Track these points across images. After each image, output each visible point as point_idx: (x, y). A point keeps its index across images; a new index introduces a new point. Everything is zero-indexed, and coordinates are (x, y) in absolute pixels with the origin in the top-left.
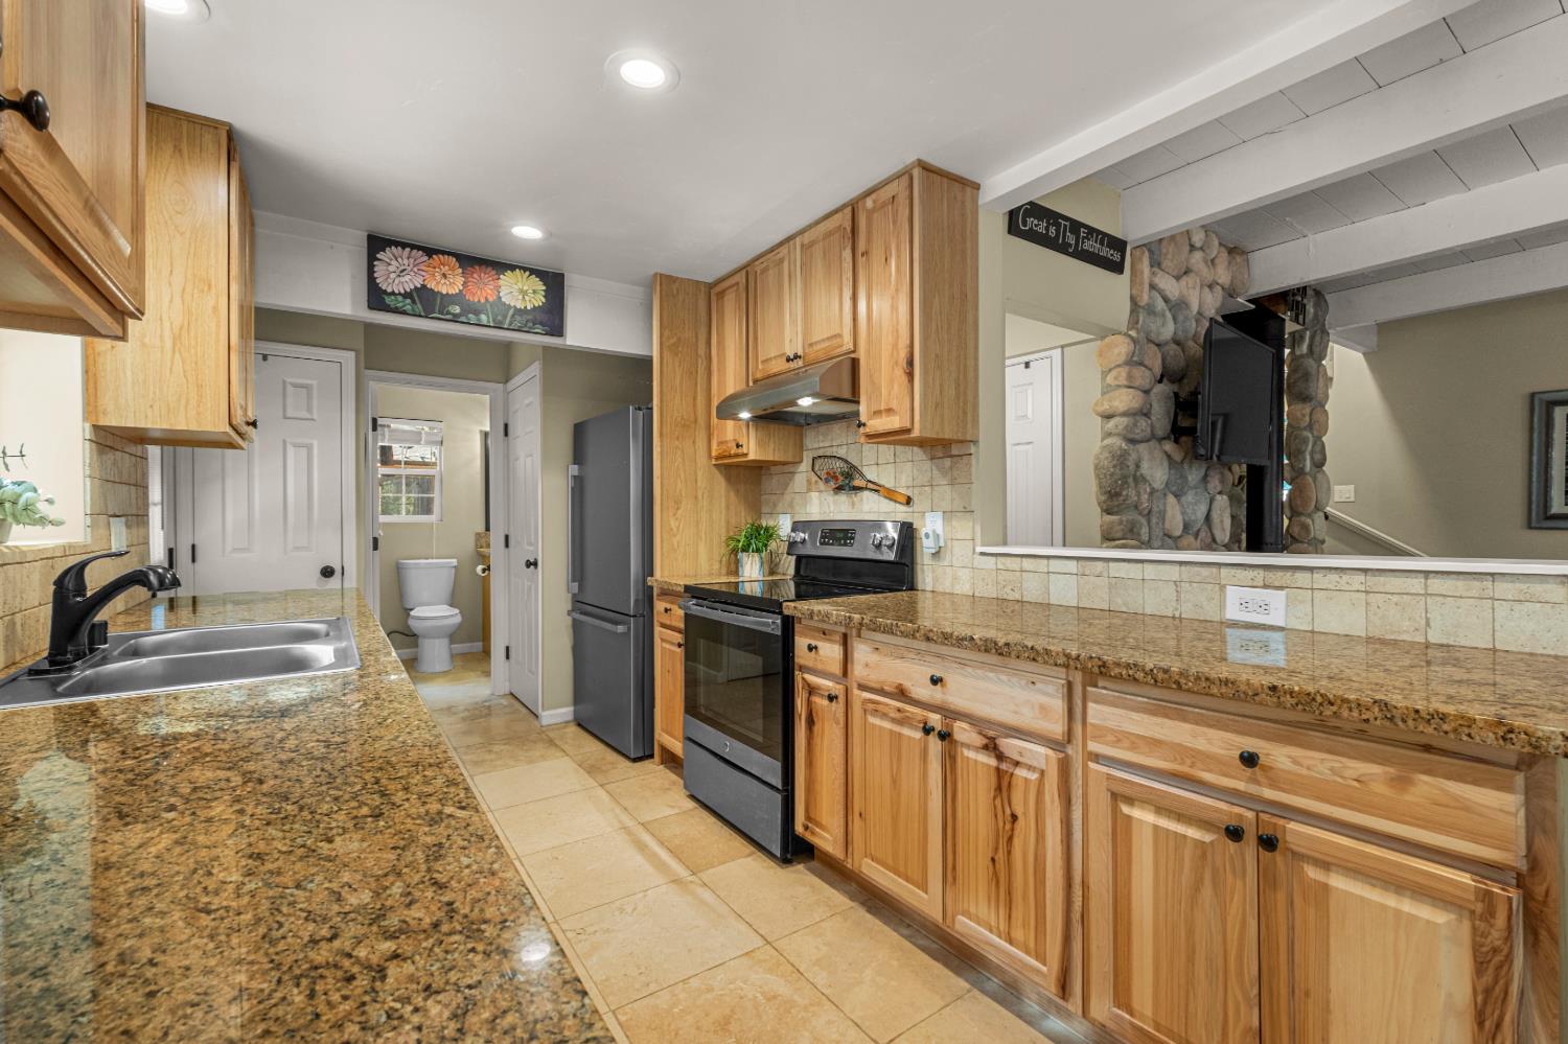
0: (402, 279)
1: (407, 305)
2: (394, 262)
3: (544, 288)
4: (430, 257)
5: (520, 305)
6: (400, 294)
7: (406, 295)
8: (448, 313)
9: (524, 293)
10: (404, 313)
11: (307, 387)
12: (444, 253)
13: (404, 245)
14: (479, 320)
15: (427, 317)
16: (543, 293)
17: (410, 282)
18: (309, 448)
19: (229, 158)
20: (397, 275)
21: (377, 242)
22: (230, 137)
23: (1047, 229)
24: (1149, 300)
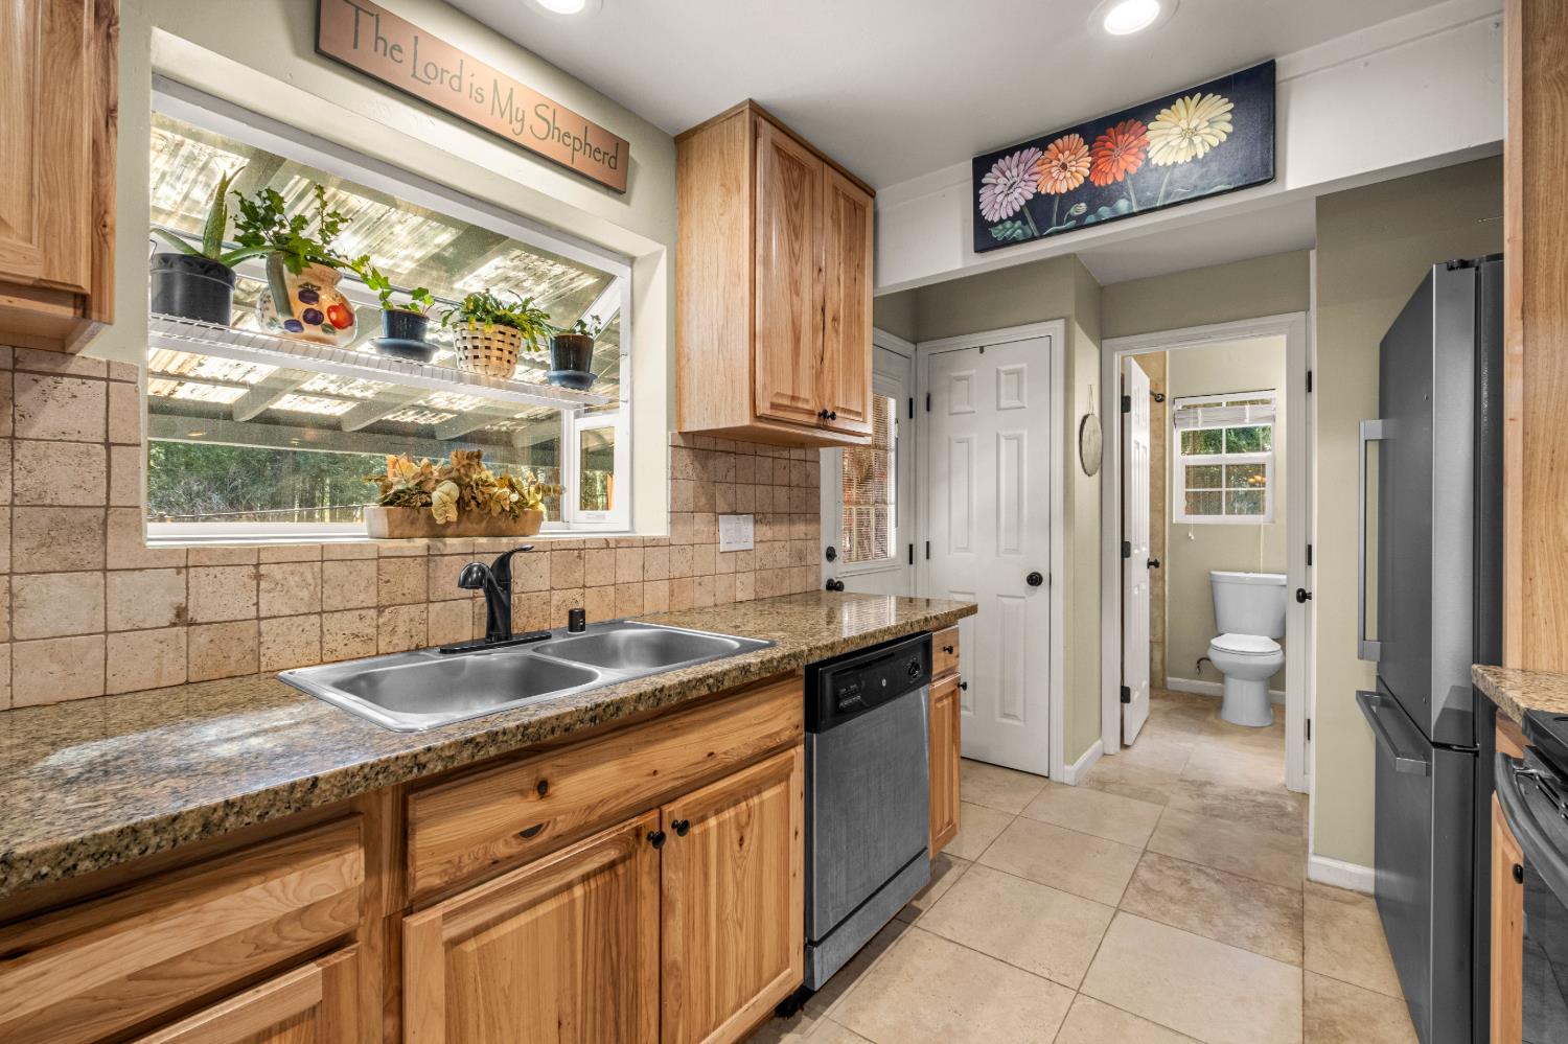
0: (1010, 198)
1: (1017, 230)
2: (1002, 180)
3: (1231, 106)
4: (1044, 149)
5: (1185, 157)
6: (1009, 218)
7: (1018, 216)
8: (1070, 218)
9: (1190, 134)
10: (1014, 242)
11: (1018, 372)
12: (1061, 135)
13: (1009, 152)
14: (1114, 210)
15: (1042, 237)
16: (1229, 116)
17: (1020, 197)
18: (1019, 439)
19: (755, 136)
20: (1005, 197)
21: (983, 164)
22: (759, 113)
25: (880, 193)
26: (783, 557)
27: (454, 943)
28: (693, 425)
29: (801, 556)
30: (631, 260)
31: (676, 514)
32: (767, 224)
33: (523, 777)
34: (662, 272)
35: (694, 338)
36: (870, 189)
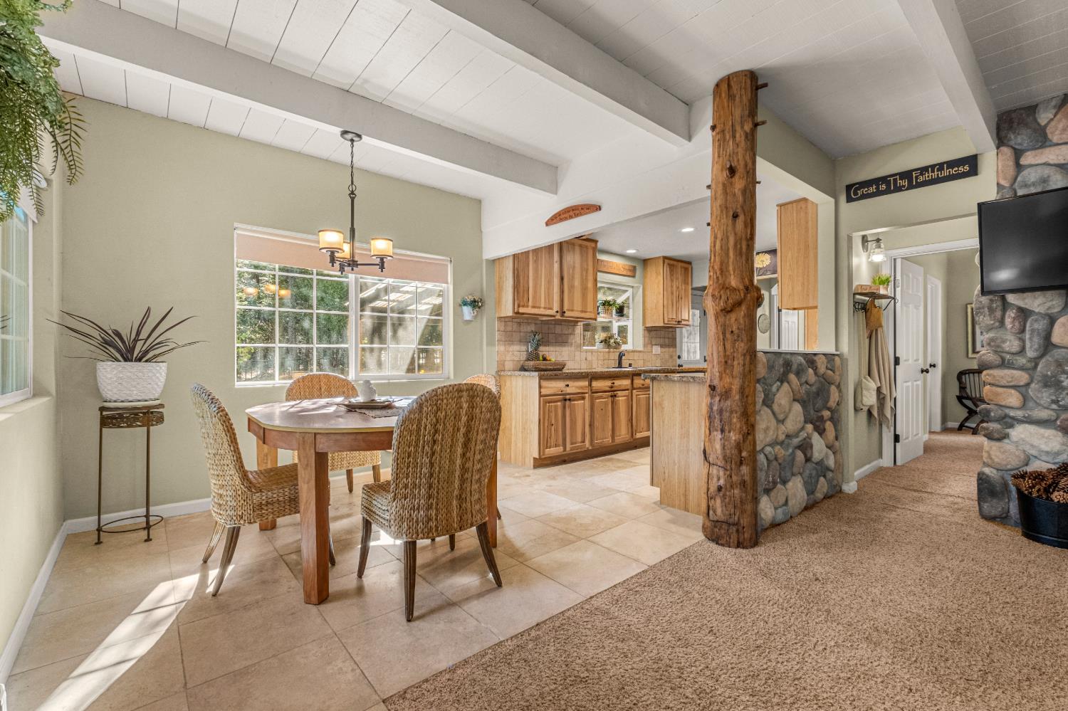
5: (761, 266)
19: (664, 263)
22: (665, 258)
23: (877, 188)
24: (1019, 179)
25: (693, 263)
26: (667, 356)
27: (637, 395)
28: (648, 325)
29: (671, 357)
30: (633, 287)
31: (645, 346)
32: (667, 278)
33: (641, 377)
34: (641, 290)
35: (648, 305)
36: (690, 263)
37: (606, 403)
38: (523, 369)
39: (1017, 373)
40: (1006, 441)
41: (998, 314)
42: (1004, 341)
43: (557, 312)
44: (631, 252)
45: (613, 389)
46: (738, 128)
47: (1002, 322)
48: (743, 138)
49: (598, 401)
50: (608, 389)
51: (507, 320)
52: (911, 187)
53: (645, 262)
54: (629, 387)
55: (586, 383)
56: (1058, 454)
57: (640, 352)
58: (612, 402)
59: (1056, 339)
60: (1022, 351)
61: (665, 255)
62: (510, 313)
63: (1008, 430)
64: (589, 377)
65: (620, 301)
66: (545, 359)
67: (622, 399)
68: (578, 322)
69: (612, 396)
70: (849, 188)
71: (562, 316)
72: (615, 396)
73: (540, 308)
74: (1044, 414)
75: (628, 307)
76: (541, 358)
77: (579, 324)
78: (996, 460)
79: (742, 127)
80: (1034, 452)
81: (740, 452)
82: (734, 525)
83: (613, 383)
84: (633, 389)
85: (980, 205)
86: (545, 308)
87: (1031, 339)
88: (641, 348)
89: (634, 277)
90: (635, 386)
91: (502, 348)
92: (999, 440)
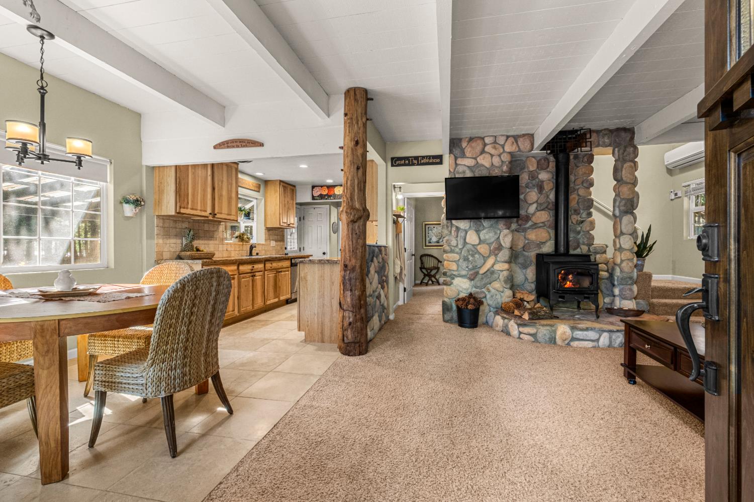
1: (318, 198)
2: (316, 190)
4: (322, 187)
5: (339, 194)
6: (316, 196)
7: (318, 196)
8: (325, 198)
9: (340, 191)
10: (317, 200)
11: (321, 214)
12: (324, 186)
13: (317, 186)
14: (331, 198)
15: (321, 200)
17: (319, 193)
18: (321, 226)
19: (280, 185)
20: (317, 193)
21: (313, 187)
22: (281, 181)
23: (405, 162)
24: (456, 170)
25: (296, 187)
26: (279, 248)
27: (267, 275)
28: (269, 226)
29: (282, 248)
30: (257, 199)
31: (266, 240)
32: (282, 195)
33: (270, 262)
34: (263, 201)
35: (269, 212)
36: (294, 186)
37: (248, 281)
38: (179, 258)
39: (455, 255)
40: (452, 285)
41: (450, 228)
42: (451, 241)
43: (210, 214)
44: (259, 174)
45: (253, 271)
46: (360, 119)
47: (451, 232)
48: (362, 125)
49: (243, 280)
50: (250, 271)
51: (164, 218)
52: (418, 164)
53: (266, 182)
54: (263, 269)
55: (235, 267)
56: (468, 289)
57: (263, 245)
58: (253, 281)
59: (467, 240)
60: (457, 245)
61: (282, 179)
62: (172, 212)
63: (453, 281)
64: (238, 263)
65: (248, 207)
66: (198, 250)
67: (258, 278)
68: (220, 222)
69: (252, 276)
70: (392, 159)
71: (214, 217)
72: (255, 276)
73: (196, 210)
74: (464, 273)
75: (253, 213)
76: (195, 249)
77: (222, 223)
78: (449, 295)
79: (362, 119)
80: (461, 290)
81: (360, 301)
82: (358, 343)
83: (253, 267)
84: (265, 270)
85: (446, 179)
86: (201, 210)
87: (460, 240)
88: (263, 242)
89: (259, 192)
90: (266, 269)
91: (161, 241)
92: (450, 285)
